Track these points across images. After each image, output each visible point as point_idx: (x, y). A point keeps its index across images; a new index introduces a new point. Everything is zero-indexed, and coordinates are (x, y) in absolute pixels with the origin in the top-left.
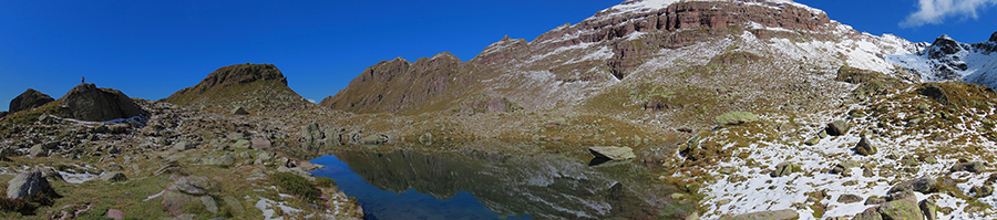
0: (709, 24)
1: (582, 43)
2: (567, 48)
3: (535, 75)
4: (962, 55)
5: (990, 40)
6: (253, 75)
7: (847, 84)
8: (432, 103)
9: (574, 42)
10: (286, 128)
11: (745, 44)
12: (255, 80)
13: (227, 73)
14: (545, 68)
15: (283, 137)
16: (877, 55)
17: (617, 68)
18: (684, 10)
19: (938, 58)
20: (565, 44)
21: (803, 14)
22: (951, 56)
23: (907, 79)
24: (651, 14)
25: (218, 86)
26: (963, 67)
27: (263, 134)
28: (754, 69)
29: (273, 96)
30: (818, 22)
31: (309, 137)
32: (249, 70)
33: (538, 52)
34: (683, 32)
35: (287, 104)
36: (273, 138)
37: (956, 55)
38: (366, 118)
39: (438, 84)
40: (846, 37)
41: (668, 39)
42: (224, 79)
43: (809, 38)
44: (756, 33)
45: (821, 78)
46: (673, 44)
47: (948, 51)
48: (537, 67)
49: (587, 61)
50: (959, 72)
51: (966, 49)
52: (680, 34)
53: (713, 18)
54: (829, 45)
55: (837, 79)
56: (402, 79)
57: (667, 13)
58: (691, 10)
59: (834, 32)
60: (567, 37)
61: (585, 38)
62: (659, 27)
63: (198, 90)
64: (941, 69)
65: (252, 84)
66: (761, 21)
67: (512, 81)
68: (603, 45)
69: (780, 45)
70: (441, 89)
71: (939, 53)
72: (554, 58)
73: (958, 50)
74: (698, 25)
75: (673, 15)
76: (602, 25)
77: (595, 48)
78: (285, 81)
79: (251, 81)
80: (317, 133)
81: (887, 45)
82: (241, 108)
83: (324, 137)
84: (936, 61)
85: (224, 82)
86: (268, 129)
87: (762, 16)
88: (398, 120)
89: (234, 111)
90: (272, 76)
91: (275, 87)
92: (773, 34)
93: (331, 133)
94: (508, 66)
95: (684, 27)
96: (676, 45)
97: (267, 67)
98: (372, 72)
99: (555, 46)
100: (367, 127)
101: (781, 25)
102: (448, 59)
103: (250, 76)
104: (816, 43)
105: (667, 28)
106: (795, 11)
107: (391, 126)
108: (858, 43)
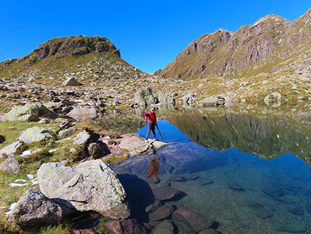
6: (87, 47)
8: (255, 67)
10: (120, 96)
12: (88, 52)
13: (60, 44)
15: (114, 104)
25: (50, 58)
27: (91, 103)
29: (107, 67)
31: (142, 103)
32: (82, 42)
35: (120, 74)
36: (103, 105)
38: (196, 84)
39: (261, 49)
42: (56, 51)
56: (224, 49)
63: (27, 61)
65: (86, 56)
70: (264, 53)
78: (118, 53)
79: (84, 53)
80: (150, 98)
82: (73, 79)
83: (158, 102)
85: (57, 54)
86: (98, 97)
88: (229, 83)
89: (66, 82)
90: (106, 48)
91: (108, 59)
93: (165, 98)
97: (100, 40)
98: (196, 45)
100: (199, 91)
102: (272, 21)
103: (83, 48)
107: (224, 89)
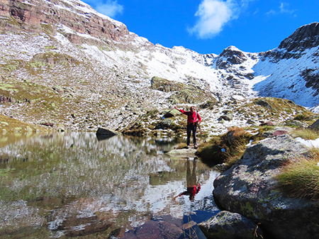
0: (21, 17)
4: (249, 64)
5: (280, 47)
7: (160, 92)
11: (62, 46)
16: (170, 65)
19: (225, 68)
21: (107, 25)
22: (237, 66)
23: (199, 88)
26: (250, 76)
28: (77, 72)
30: (120, 33)
37: (243, 65)
40: (143, 48)
43: (114, 47)
44: (69, 36)
45: (138, 86)
47: (234, 62)
50: (246, 81)
51: (253, 58)
53: (26, 13)
54: (130, 54)
55: (151, 87)
59: (133, 43)
64: (228, 79)
69: (91, 51)
71: (226, 63)
73: (244, 60)
74: (8, 14)
81: (178, 56)
84: (223, 71)
87: (72, 21)
92: (84, 41)
101: (89, 33)
104: (119, 52)
106: (100, 21)
108: (153, 54)
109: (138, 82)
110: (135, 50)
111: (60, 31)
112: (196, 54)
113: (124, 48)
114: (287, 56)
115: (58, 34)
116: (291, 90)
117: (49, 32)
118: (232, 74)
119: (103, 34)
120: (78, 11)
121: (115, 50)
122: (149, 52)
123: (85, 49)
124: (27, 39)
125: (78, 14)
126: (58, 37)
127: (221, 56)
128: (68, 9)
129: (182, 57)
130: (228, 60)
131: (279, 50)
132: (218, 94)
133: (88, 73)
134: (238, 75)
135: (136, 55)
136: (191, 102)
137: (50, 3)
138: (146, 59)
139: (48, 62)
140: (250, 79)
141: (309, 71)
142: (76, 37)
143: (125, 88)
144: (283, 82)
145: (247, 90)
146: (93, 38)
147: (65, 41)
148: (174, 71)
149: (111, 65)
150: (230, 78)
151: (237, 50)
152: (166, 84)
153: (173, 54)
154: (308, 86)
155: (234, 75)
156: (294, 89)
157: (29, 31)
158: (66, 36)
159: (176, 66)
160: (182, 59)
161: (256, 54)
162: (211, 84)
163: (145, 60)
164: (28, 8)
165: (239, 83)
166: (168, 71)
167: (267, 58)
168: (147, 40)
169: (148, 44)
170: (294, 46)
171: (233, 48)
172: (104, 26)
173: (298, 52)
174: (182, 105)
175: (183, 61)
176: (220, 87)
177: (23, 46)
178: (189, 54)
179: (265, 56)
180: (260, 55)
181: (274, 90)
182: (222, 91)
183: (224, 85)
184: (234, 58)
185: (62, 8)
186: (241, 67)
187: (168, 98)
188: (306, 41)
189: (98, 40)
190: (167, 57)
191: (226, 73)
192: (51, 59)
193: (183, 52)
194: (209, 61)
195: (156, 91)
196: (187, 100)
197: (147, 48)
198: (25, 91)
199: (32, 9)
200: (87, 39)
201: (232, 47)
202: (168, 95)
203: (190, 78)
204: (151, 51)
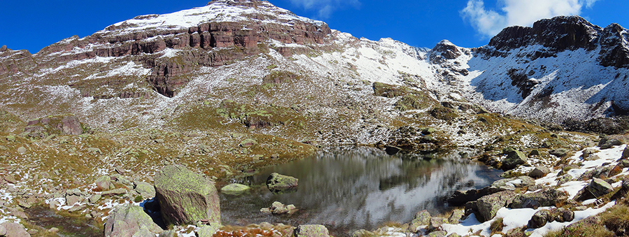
0: (242, 43)
1: (98, 57)
2: (80, 62)
3: (55, 90)
4: (463, 60)
5: (490, 44)
7: (385, 99)
9: (88, 55)
11: (279, 63)
14: (63, 83)
16: (380, 61)
17: (161, 85)
18: (217, 30)
19: (440, 63)
20: (77, 57)
21: (310, 28)
22: (452, 61)
23: (415, 86)
24: (181, 31)
26: (464, 72)
28: (300, 86)
30: (322, 34)
33: (47, 65)
34: (221, 51)
37: (457, 60)
40: (348, 45)
41: (206, 57)
43: (319, 52)
44: (280, 50)
45: (360, 94)
46: (213, 61)
47: (449, 56)
48: (51, 80)
49: (117, 77)
50: (461, 77)
51: (467, 53)
52: (219, 53)
53: (246, 39)
54: (336, 55)
55: (375, 94)
57: (200, 32)
58: (226, 30)
59: (337, 42)
60: (78, 50)
61: (102, 53)
62: (192, 44)
64: (443, 74)
66: (279, 38)
67: (28, 97)
68: (128, 60)
69: (301, 59)
71: (440, 58)
72: (70, 71)
73: (458, 55)
74: (232, 44)
75: (206, 33)
76: (122, 39)
77: (118, 64)
81: (387, 49)
84: (438, 66)
87: (279, 33)
92: (294, 51)
94: (13, 79)
95: (220, 46)
96: (216, 63)
99: (66, 59)
101: (295, 41)
104: (325, 55)
105: (202, 46)
106: (303, 26)
108: (360, 50)
109: (360, 89)
110: (340, 49)
111: (272, 46)
112: (407, 47)
113: (329, 50)
114: (496, 54)
115: (270, 49)
116: (500, 88)
117: (264, 50)
118: (447, 70)
119: (307, 39)
120: (282, 21)
121: (321, 54)
122: (354, 49)
123: (296, 60)
124: (250, 64)
125: (283, 24)
126: (272, 53)
127: (434, 50)
128: (273, 22)
129: (392, 50)
130: (442, 54)
131: (489, 47)
132: (435, 91)
133: (310, 87)
134: (453, 70)
135: (343, 54)
136: (418, 107)
137: (258, 20)
138: (353, 57)
139: (275, 82)
140: (465, 75)
141: (514, 70)
142: (286, 50)
143: (349, 97)
144: (493, 80)
145: (463, 87)
146: (300, 46)
147: (278, 57)
148: (385, 67)
149: (324, 73)
150: (445, 74)
151: (450, 44)
152: (389, 90)
153: (381, 48)
154: (513, 84)
155: (449, 71)
156: (503, 87)
157: (250, 54)
158: (277, 51)
159: (386, 61)
160: (392, 52)
161: (469, 50)
162: (426, 80)
163: (353, 60)
164: (247, 34)
165: (455, 79)
166: (379, 68)
167: (479, 54)
168: (351, 36)
169: (353, 40)
170: (501, 46)
171: (447, 43)
172: (307, 30)
173: (505, 51)
174: (411, 111)
175: (393, 55)
176: (436, 83)
177: (251, 71)
178: (398, 47)
179: (477, 53)
180: (472, 50)
181: (486, 87)
182: (439, 89)
183: (440, 81)
184: (448, 53)
185: (268, 22)
186: (456, 63)
187: (395, 105)
188: (511, 42)
189: (304, 46)
190: (375, 51)
191: (442, 69)
192: (277, 79)
193: (392, 45)
194: (422, 54)
195: (380, 98)
196: (414, 106)
197: (352, 44)
198: (276, 115)
199: (250, 33)
200: (296, 49)
201: (446, 41)
202: (394, 101)
203: (404, 75)
204: (356, 47)
